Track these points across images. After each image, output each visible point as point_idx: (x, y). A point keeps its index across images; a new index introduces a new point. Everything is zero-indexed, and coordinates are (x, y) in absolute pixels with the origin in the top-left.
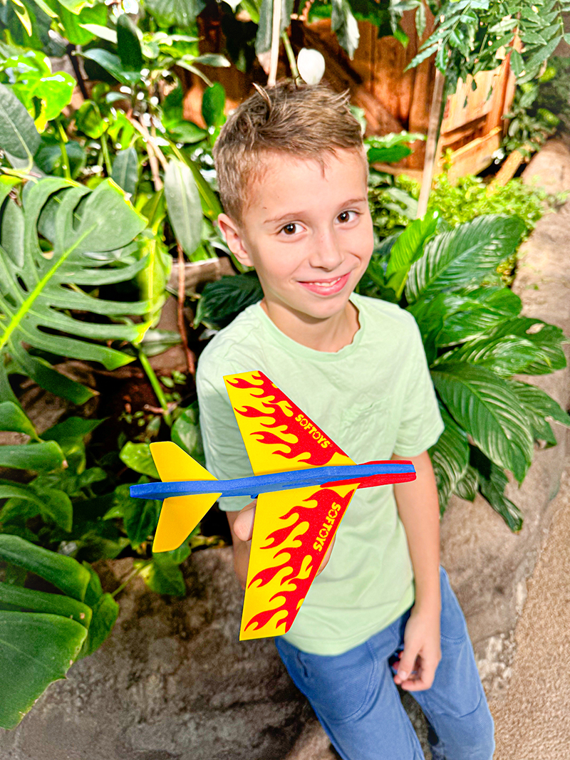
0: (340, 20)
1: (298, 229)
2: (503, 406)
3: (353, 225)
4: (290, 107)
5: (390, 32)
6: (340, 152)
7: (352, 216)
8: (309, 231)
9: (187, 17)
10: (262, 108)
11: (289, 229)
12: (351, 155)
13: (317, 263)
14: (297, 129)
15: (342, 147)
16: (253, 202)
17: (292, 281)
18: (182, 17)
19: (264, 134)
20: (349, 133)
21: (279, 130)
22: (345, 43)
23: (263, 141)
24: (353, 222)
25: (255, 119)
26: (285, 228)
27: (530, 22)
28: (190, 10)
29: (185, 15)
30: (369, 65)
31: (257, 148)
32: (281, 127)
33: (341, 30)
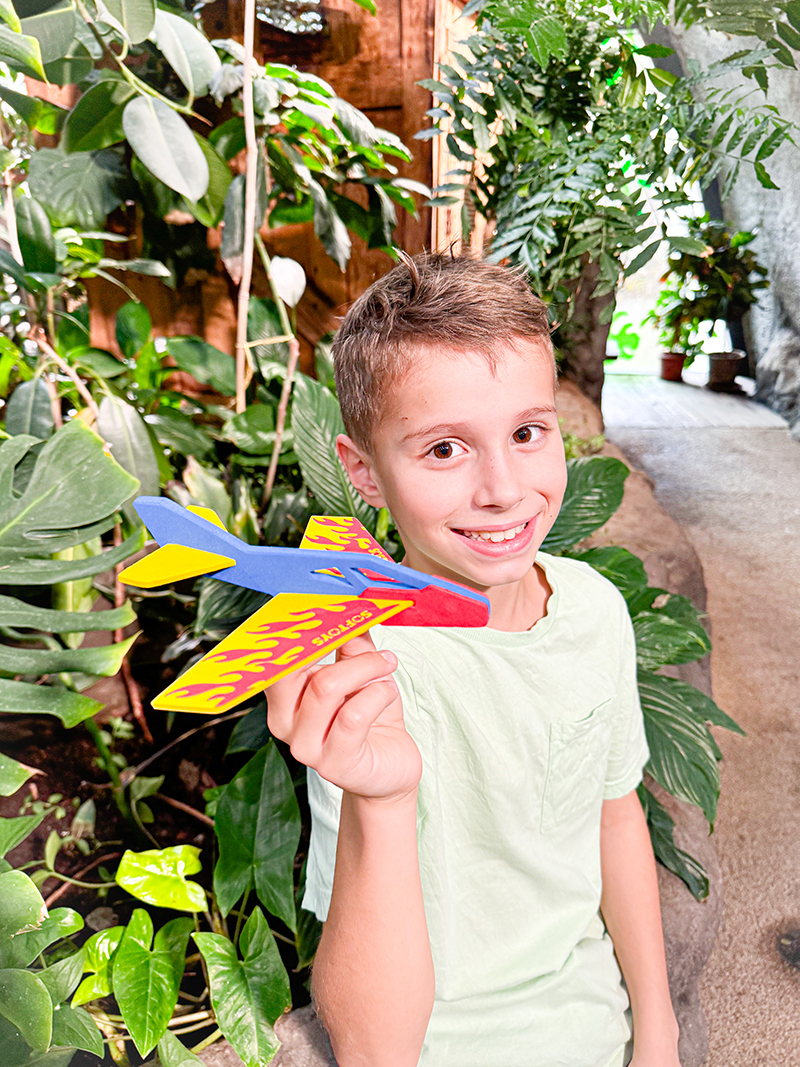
0: (326, 223)
1: (456, 450)
2: (667, 713)
3: (537, 446)
4: (446, 279)
5: (383, 243)
6: (520, 342)
7: (535, 433)
8: (472, 453)
9: (94, 215)
10: (404, 284)
11: (443, 450)
12: (534, 347)
13: (485, 500)
14: (458, 308)
15: (521, 333)
16: (387, 413)
17: (444, 529)
18: (86, 215)
19: (409, 316)
20: (531, 316)
21: (429, 309)
22: (334, 251)
23: (407, 325)
24: (537, 441)
25: (395, 298)
26: (435, 447)
27: (620, 222)
28: (98, 206)
29: (90, 212)
30: (344, 286)
31: (395, 337)
32: (433, 306)
33: (328, 236)
